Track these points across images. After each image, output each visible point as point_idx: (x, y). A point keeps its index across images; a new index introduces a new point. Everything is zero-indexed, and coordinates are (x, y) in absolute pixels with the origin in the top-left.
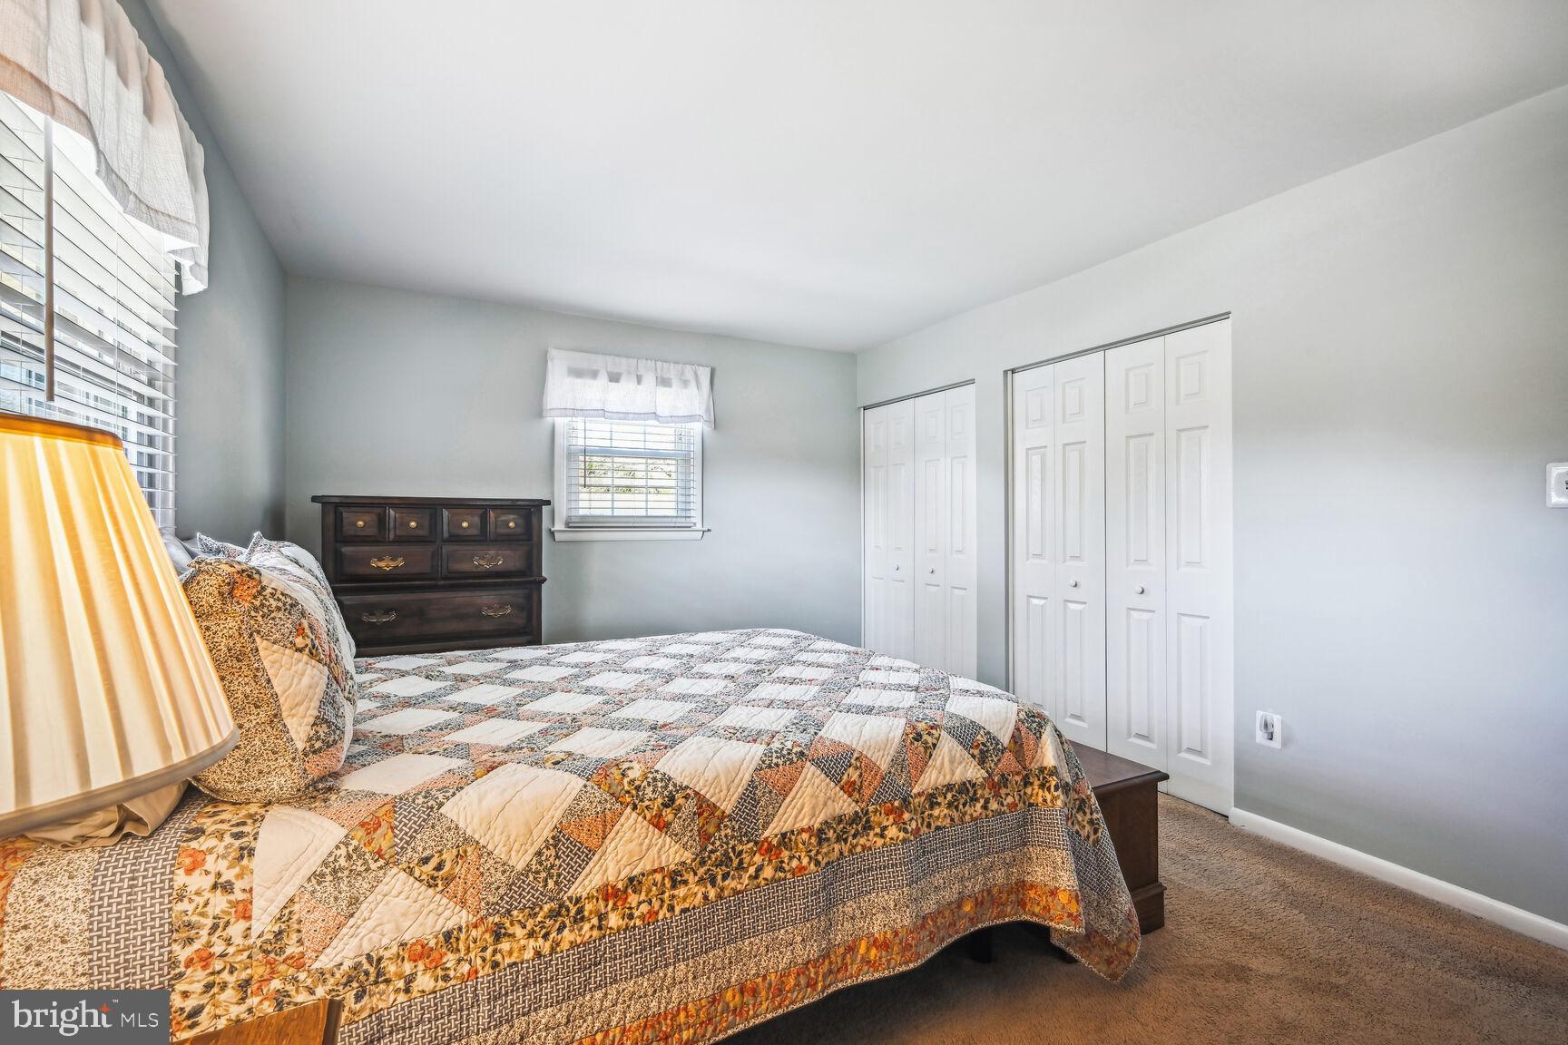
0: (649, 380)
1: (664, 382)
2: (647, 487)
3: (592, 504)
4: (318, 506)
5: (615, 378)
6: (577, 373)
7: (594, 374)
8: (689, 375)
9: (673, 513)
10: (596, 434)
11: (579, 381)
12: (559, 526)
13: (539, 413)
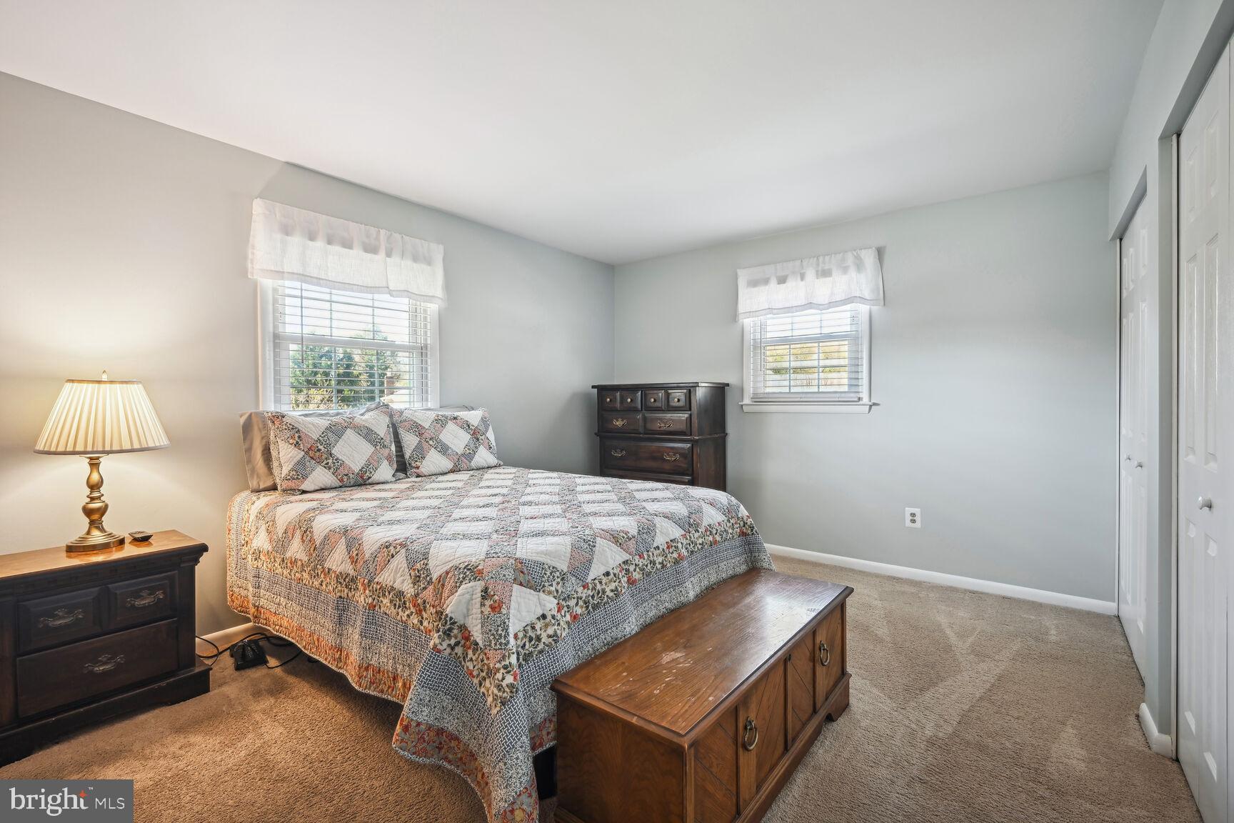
0: (810, 274)
1: (825, 273)
2: (818, 367)
3: (773, 384)
4: (595, 390)
5: (782, 280)
6: (754, 283)
7: (766, 281)
8: (850, 259)
9: (846, 389)
10: (777, 327)
11: (756, 289)
12: (747, 401)
13: (734, 316)
